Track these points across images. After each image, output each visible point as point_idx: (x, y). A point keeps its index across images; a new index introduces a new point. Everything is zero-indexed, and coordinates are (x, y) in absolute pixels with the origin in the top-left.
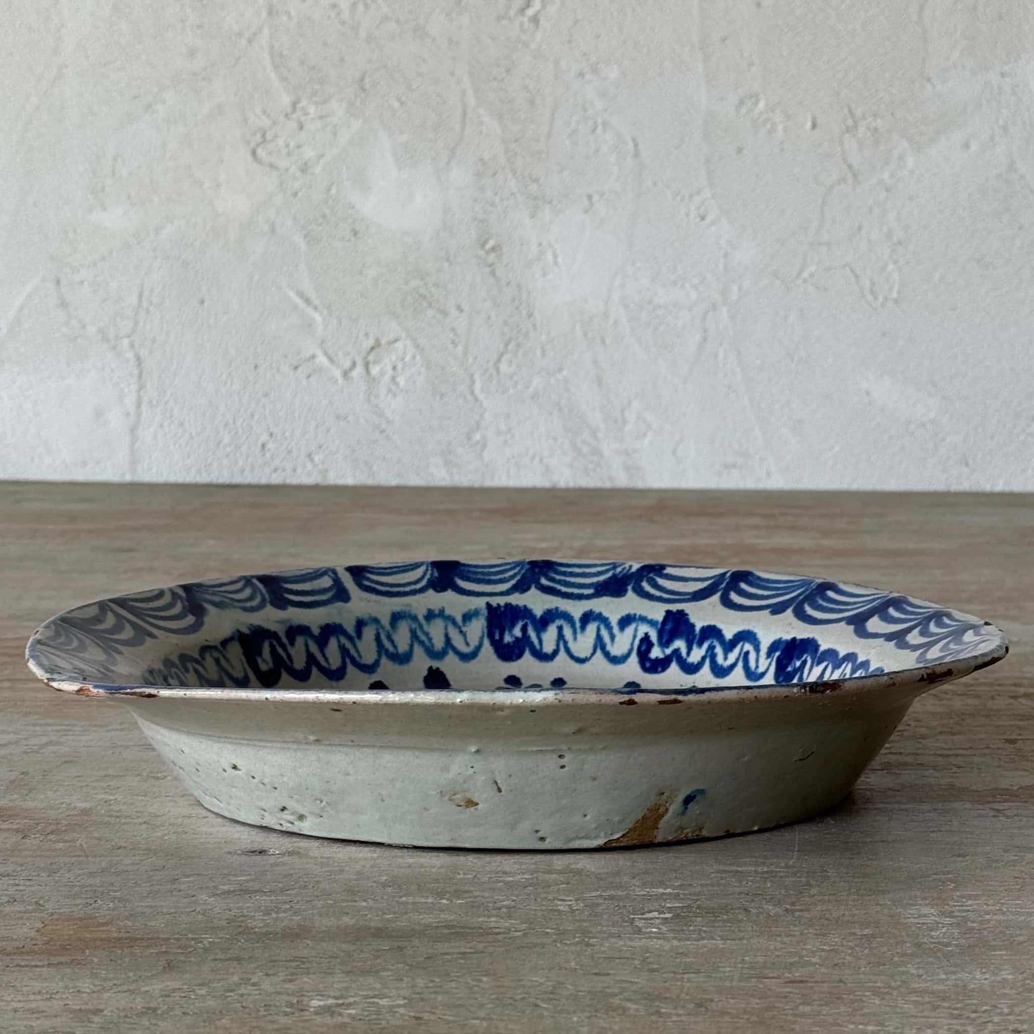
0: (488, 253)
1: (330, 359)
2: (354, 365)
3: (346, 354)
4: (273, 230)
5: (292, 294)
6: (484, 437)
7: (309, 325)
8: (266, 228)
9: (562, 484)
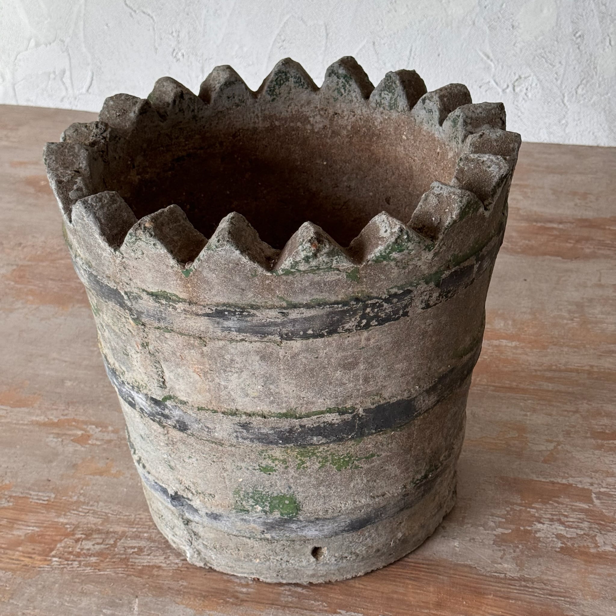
0: (577, 38)
1: (497, 84)
2: (508, 86)
3: (504, 82)
4: (474, 24)
5: (481, 54)
6: (567, 122)
7: (488, 68)
8: (470, 23)
9: (602, 145)
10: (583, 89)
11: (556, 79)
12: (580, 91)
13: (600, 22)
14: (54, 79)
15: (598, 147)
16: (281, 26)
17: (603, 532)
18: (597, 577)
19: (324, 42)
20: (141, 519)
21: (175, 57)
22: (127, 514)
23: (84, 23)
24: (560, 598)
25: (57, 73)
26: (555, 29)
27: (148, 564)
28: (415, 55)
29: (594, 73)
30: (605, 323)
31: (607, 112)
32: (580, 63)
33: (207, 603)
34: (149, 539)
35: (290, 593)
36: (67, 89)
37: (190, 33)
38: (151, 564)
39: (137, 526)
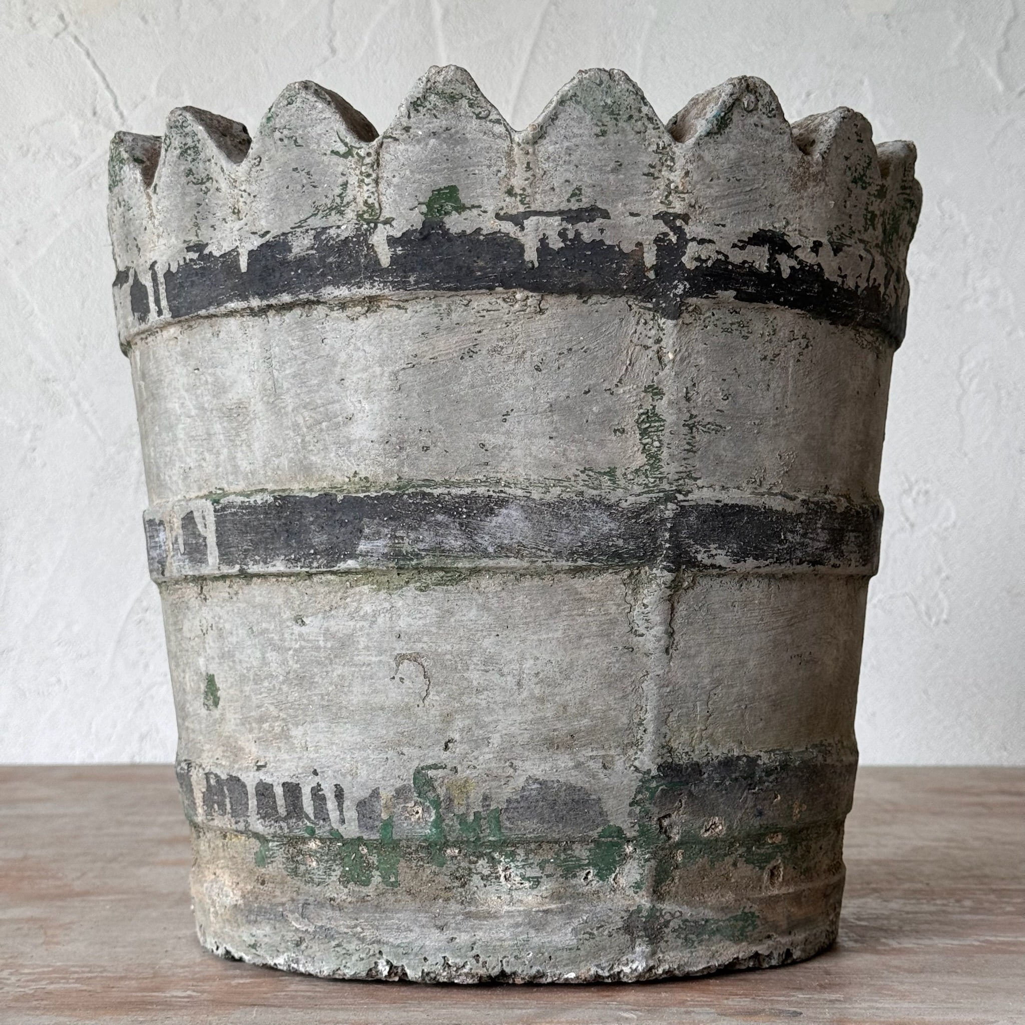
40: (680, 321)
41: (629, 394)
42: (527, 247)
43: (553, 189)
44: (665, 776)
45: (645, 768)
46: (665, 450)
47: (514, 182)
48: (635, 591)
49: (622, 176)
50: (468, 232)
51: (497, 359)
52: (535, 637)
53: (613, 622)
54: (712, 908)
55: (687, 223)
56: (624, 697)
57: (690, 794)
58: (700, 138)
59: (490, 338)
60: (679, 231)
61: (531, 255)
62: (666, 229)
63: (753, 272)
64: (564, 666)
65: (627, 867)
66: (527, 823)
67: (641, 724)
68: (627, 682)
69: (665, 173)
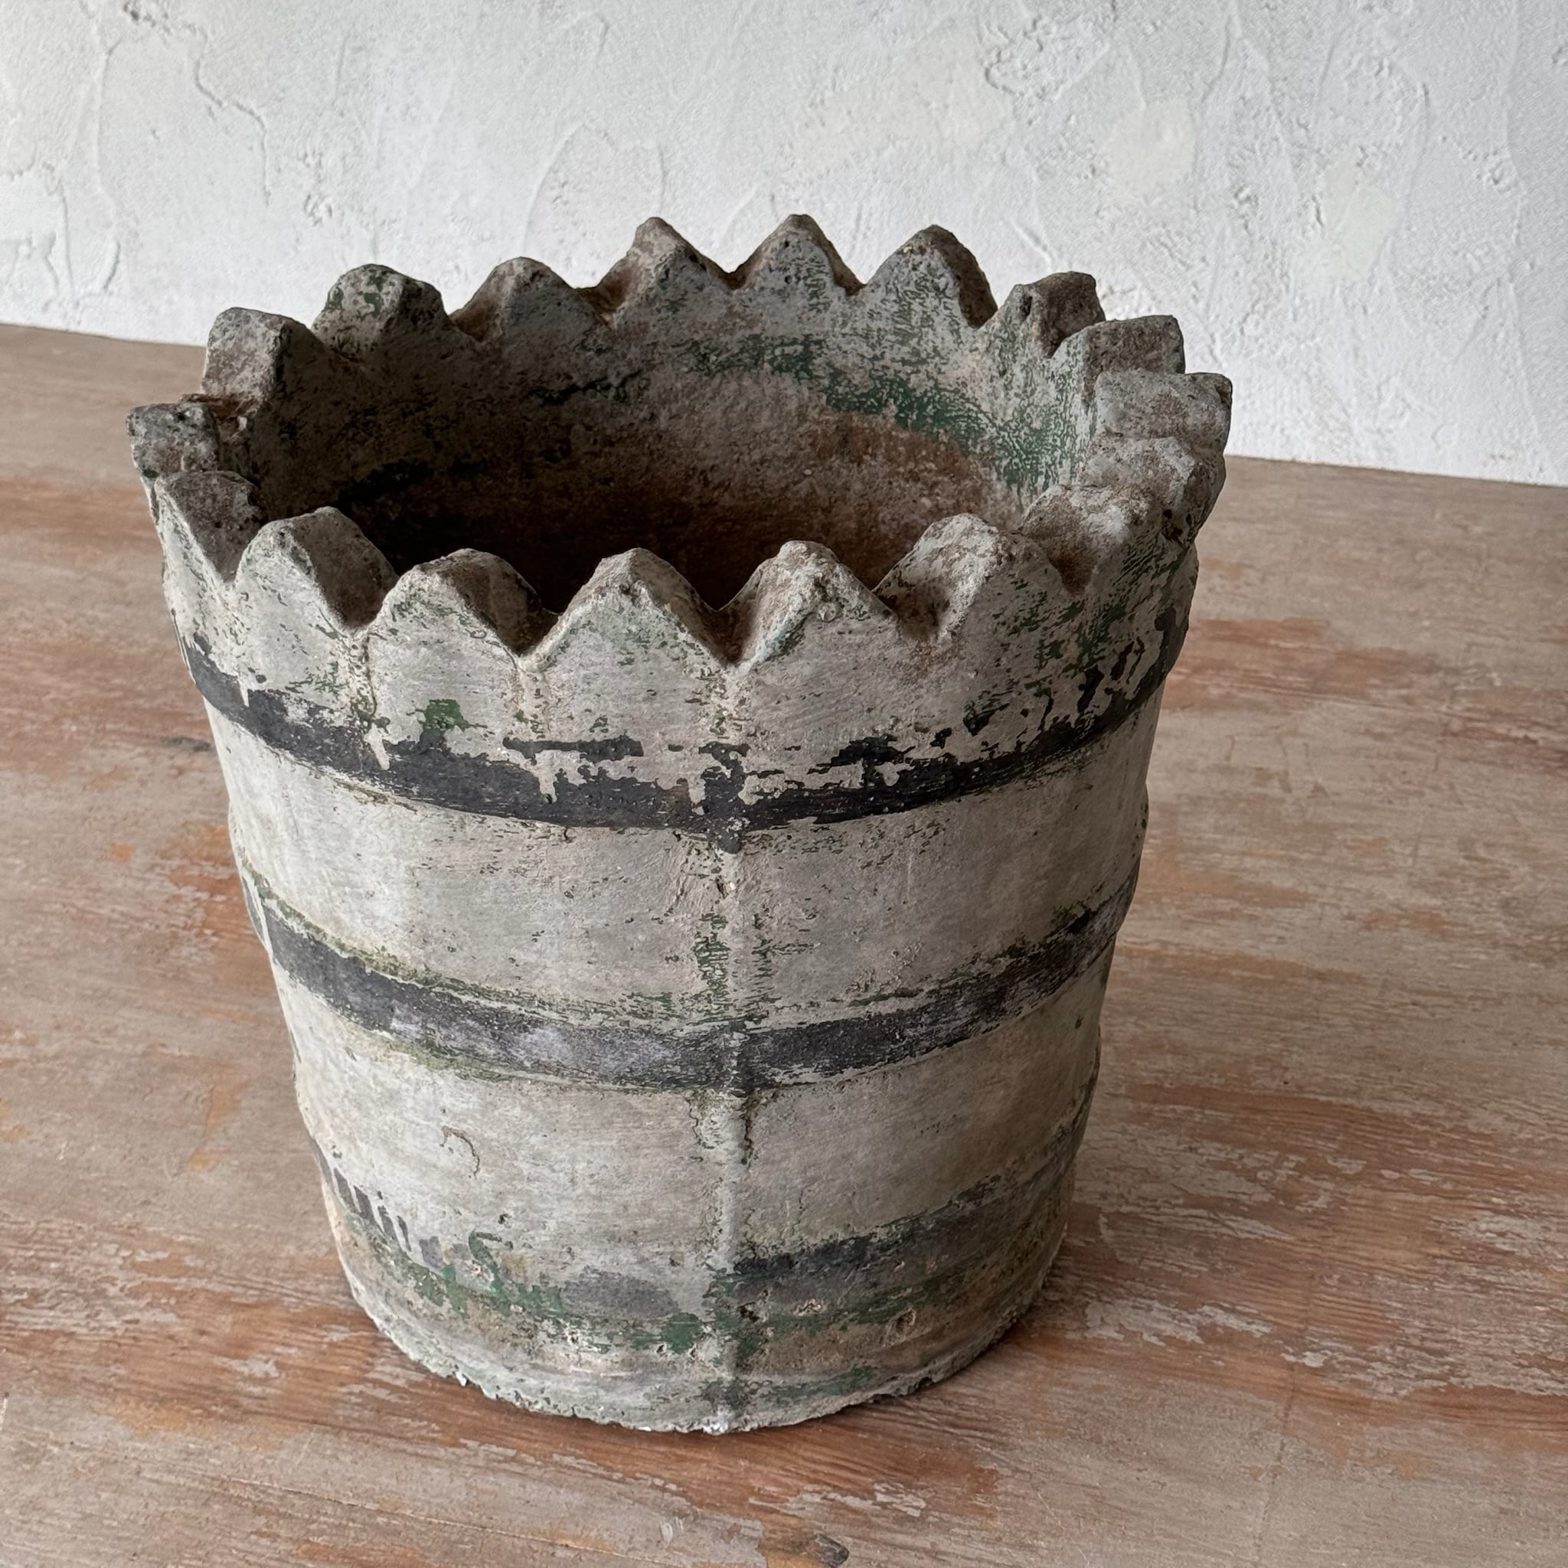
10: (1257, 324)
11: (1194, 297)
12: (1249, 328)
13: (1296, 166)
14: (29, 256)
15: (1293, 462)
16: (558, 147)
17: (1105, 1299)
18: (1068, 1392)
19: (657, 191)
20: (49, 1230)
21: (312, 214)
22: (21, 1219)
23: (101, 126)
24: (973, 1433)
25: (35, 243)
26: (1190, 179)
27: (45, 1327)
28: (869, 228)
29: (1283, 288)
30: (1218, 850)
31: (1314, 381)
32: (1248, 262)
33: (164, 1413)
34: (61, 1274)
35: (359, 1400)
36: (57, 281)
37: (348, 160)
38: (52, 1328)
39: (37, 1246)
40: (741, 854)
41: (683, 923)
42: (542, 780)
43: (571, 717)
44: (743, 1274)
45: (720, 1267)
46: (729, 977)
47: (522, 706)
48: (702, 1107)
49: (657, 705)
50: (473, 755)
51: (520, 880)
52: (587, 1143)
53: (677, 1135)
54: (810, 1374)
55: (744, 755)
56: (695, 1200)
57: (777, 1286)
58: (758, 664)
59: (511, 859)
60: (735, 765)
61: (547, 788)
62: (717, 763)
63: (839, 793)
64: (621, 1171)
65: (706, 1344)
66: (589, 1304)
67: (715, 1224)
68: (697, 1188)
69: (714, 698)
